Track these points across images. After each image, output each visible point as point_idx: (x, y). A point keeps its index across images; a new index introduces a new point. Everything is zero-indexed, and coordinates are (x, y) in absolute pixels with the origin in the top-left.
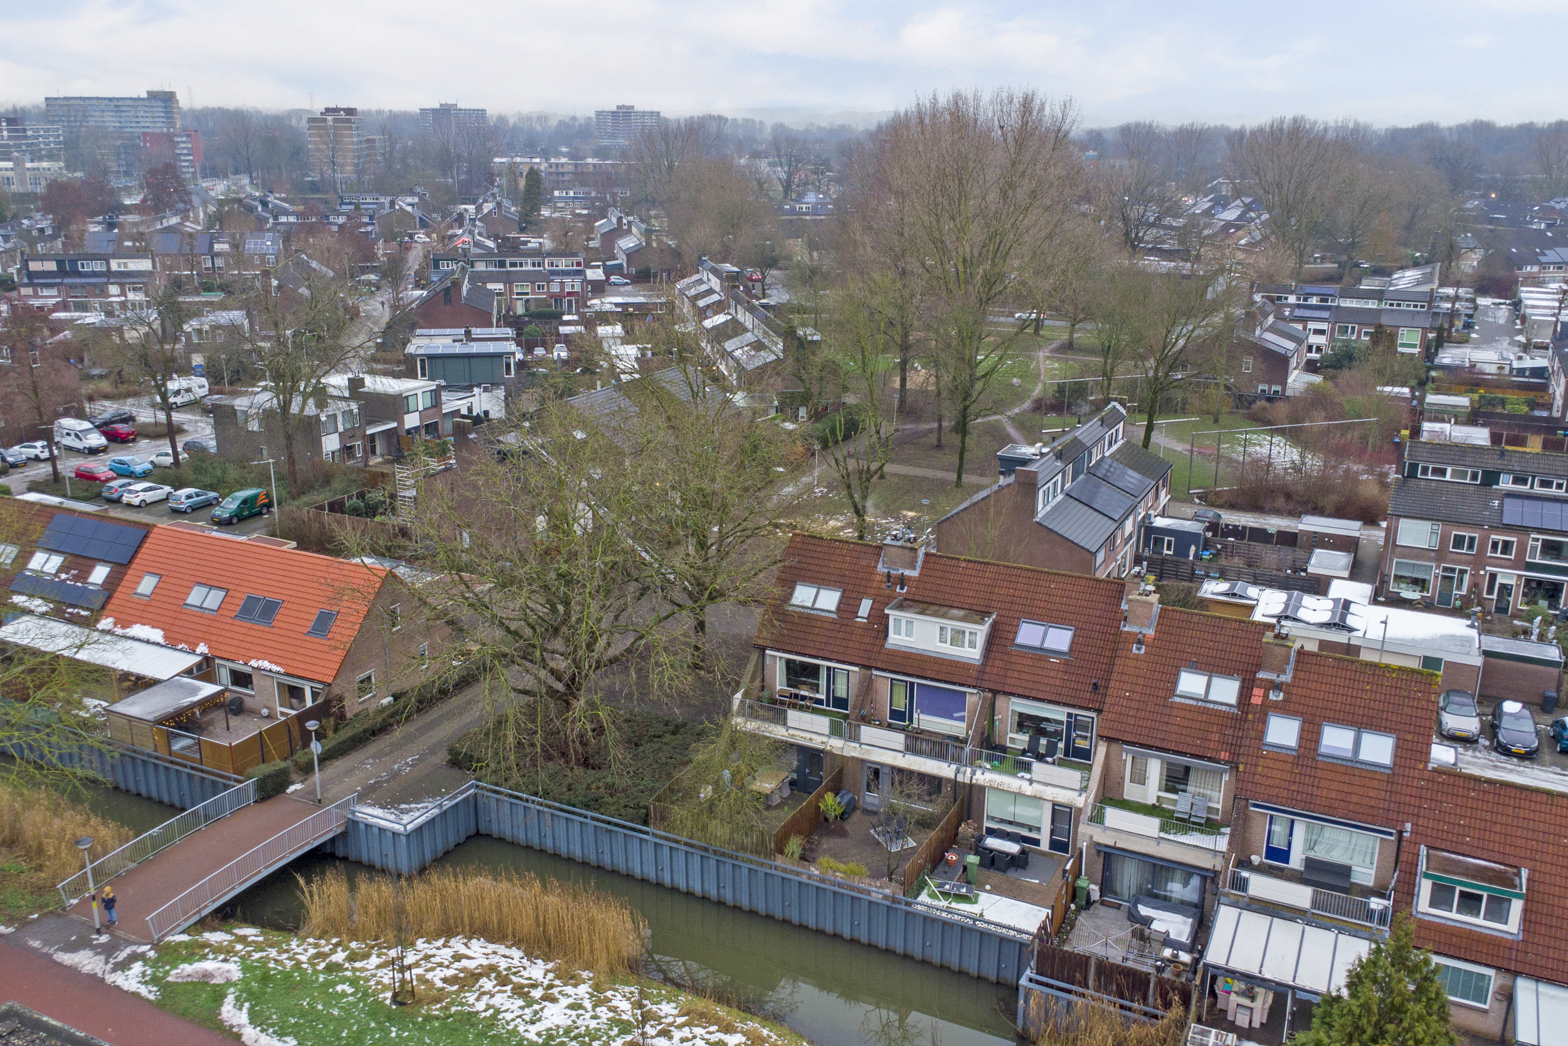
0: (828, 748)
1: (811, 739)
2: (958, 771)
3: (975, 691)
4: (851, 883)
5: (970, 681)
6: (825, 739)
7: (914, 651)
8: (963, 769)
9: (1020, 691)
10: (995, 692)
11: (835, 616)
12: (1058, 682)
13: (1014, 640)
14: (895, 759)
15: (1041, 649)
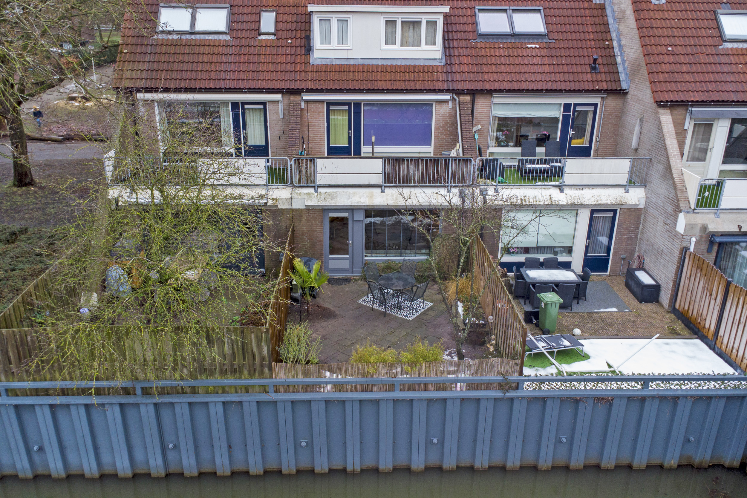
0: (270, 203)
1: (240, 197)
2: (462, 196)
3: (447, 97)
4: (423, 378)
5: (439, 85)
6: (263, 192)
7: (352, 62)
8: (469, 191)
9: (507, 86)
10: (473, 93)
11: (228, 38)
12: (547, 69)
13: (476, 31)
14: (372, 196)
15: (514, 35)
